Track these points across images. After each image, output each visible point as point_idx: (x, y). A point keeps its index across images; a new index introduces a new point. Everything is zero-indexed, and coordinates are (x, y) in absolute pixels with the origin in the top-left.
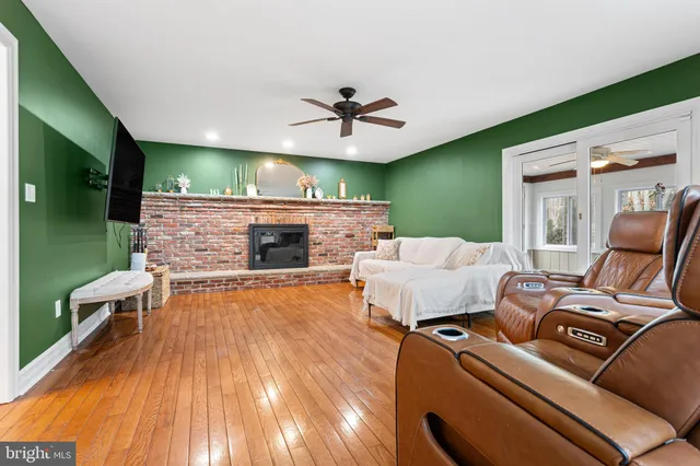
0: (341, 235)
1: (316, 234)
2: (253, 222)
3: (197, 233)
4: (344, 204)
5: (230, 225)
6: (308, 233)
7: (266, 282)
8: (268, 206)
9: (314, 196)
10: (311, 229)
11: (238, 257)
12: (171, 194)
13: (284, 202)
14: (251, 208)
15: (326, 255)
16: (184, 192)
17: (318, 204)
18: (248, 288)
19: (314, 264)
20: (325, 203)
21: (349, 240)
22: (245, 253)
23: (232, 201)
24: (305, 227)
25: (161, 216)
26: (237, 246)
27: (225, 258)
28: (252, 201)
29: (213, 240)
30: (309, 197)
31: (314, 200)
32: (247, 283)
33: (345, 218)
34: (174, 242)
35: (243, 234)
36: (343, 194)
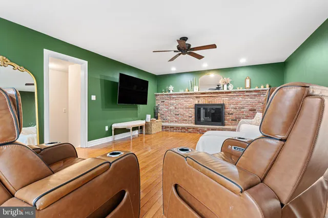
0: (246, 109)
1: (229, 108)
2: (197, 103)
3: (175, 108)
4: (247, 92)
5: (187, 104)
6: (225, 108)
7: (198, 131)
8: (203, 95)
9: (228, 89)
10: (227, 106)
11: (191, 118)
12: (167, 93)
13: (211, 93)
14: (196, 97)
15: (236, 120)
16: (171, 92)
17: (230, 92)
18: (190, 132)
19: (228, 125)
20: (235, 92)
21: (251, 112)
22: (193, 117)
23: (187, 94)
24: (223, 105)
25: (164, 102)
26: (190, 114)
27: (185, 119)
28: (196, 93)
29: (181, 110)
30: (225, 89)
31: (228, 91)
32: (189, 130)
33: (249, 99)
34: (168, 111)
35: (193, 108)
36: (248, 86)
